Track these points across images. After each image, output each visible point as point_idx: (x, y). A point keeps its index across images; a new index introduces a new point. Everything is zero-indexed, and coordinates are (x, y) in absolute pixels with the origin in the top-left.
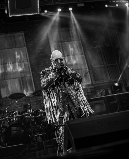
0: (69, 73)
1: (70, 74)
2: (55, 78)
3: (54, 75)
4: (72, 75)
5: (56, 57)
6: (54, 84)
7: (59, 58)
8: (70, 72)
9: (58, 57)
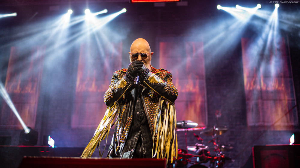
0: (151, 82)
1: (152, 84)
2: (126, 88)
3: (125, 82)
4: (155, 87)
5: (135, 50)
6: (124, 98)
7: (139, 52)
8: (153, 81)
9: (138, 50)
